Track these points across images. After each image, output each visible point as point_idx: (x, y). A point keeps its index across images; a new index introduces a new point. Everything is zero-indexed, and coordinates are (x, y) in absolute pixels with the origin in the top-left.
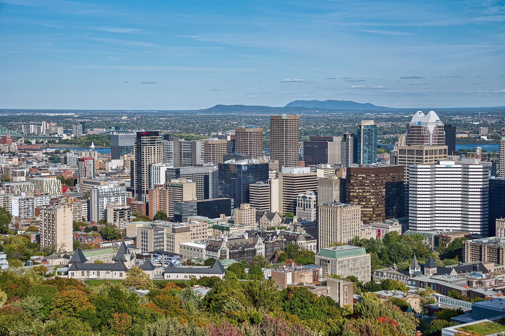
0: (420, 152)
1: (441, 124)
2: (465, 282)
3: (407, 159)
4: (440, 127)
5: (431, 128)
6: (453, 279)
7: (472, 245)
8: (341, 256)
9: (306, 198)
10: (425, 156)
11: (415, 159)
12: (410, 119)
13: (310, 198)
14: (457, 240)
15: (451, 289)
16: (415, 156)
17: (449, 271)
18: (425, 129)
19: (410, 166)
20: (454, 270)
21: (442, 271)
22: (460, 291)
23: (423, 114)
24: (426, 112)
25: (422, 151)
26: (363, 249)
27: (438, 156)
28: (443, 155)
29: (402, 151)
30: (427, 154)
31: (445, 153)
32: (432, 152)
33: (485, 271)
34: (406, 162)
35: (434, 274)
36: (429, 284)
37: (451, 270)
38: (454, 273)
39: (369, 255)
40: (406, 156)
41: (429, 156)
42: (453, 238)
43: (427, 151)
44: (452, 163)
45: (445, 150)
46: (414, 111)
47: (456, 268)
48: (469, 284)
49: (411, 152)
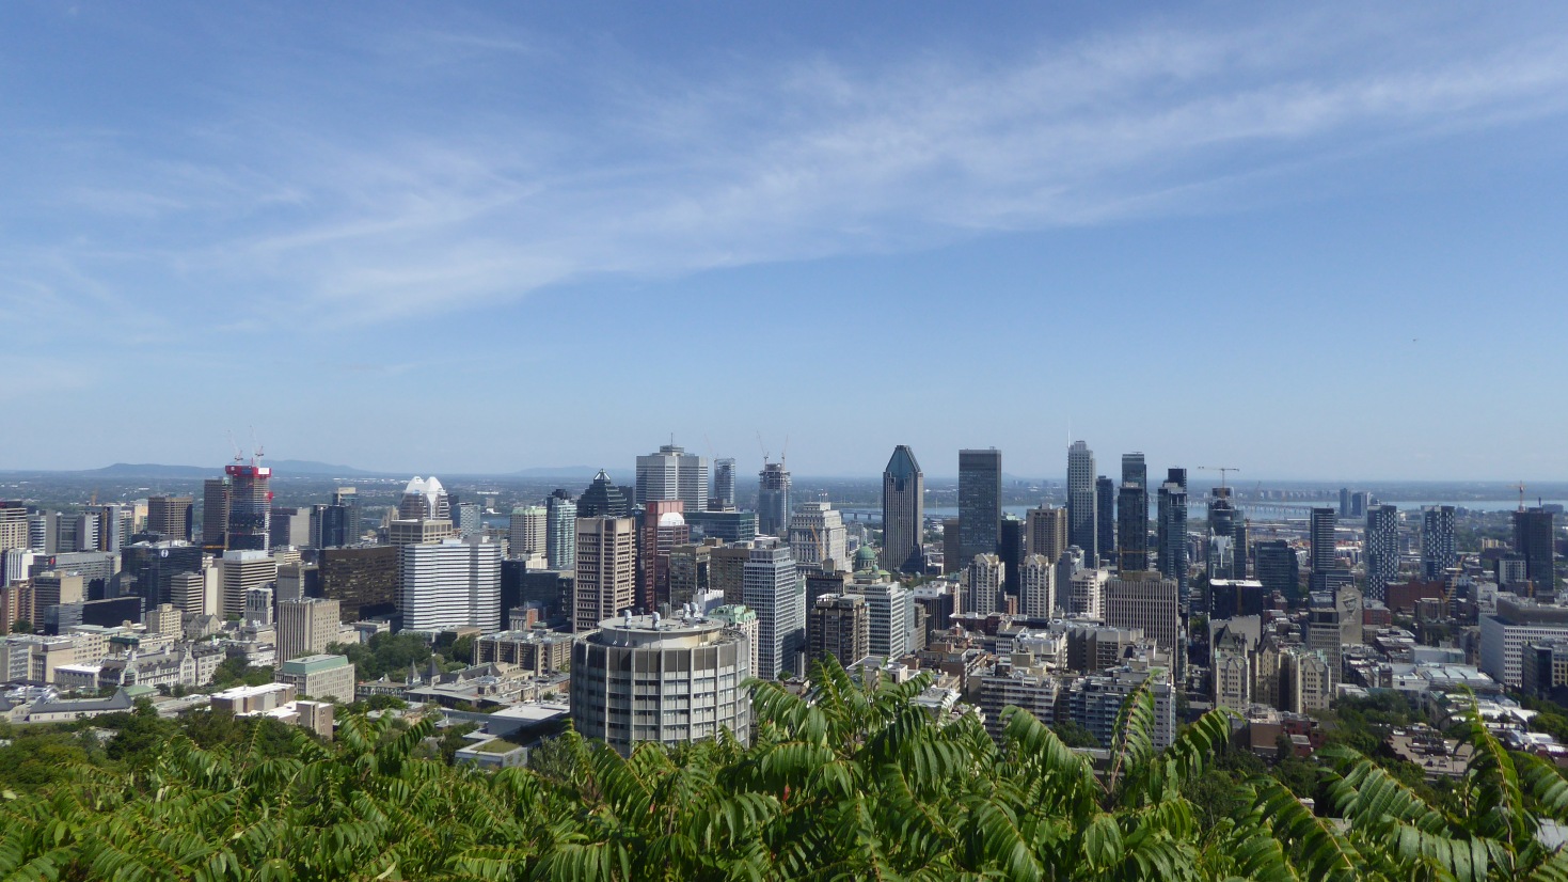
0: (418, 529)
1: (443, 493)
2: (476, 690)
3: (401, 538)
4: (443, 497)
5: (432, 499)
6: (461, 688)
7: (483, 642)
8: (313, 669)
9: (259, 592)
10: (424, 534)
11: (412, 538)
12: (404, 486)
13: (265, 593)
14: (464, 637)
15: (459, 700)
16: (412, 534)
17: (455, 678)
18: (425, 498)
19: (407, 546)
20: (461, 677)
21: (447, 678)
22: (470, 702)
23: (421, 481)
24: (425, 478)
25: (421, 527)
26: (345, 657)
27: (440, 533)
28: (447, 532)
29: (395, 527)
30: (427, 531)
31: (449, 530)
32: (432, 528)
33: (498, 674)
34: (400, 541)
35: (437, 684)
36: (432, 696)
37: (456, 677)
38: (461, 679)
39: (352, 665)
40: (401, 533)
41: (429, 534)
42: (459, 635)
43: (427, 527)
44: (458, 542)
45: (449, 526)
46: (410, 478)
47: (463, 674)
48: (481, 691)
49: (407, 527)
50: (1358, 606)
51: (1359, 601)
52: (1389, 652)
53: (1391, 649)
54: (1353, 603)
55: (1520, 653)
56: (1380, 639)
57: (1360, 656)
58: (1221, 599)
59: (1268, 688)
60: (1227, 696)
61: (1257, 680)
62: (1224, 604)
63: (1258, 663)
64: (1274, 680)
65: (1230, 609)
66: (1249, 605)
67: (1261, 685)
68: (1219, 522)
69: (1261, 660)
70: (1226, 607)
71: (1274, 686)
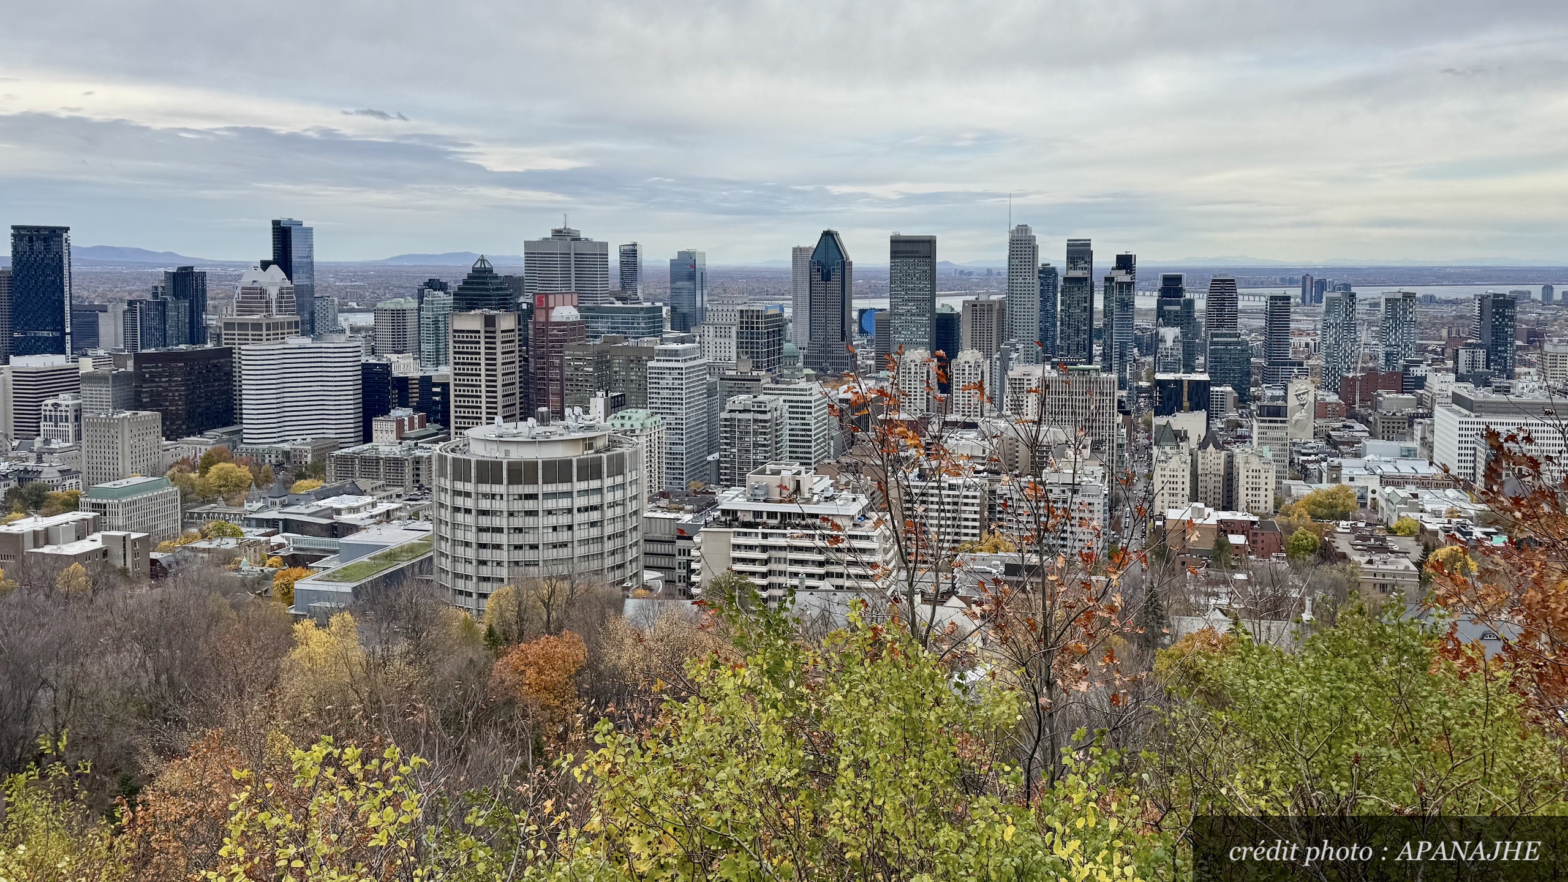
0: (257, 326)
3: (236, 337)
4: (287, 288)
5: (273, 292)
8: (127, 495)
9: (58, 405)
10: (264, 332)
11: (250, 337)
16: (250, 332)
18: (263, 291)
19: (243, 347)
25: (261, 324)
26: (167, 480)
27: (286, 331)
28: (294, 330)
29: (229, 326)
30: (268, 329)
31: (297, 327)
32: (276, 326)
34: (236, 341)
36: (276, 521)
39: (177, 489)
40: (236, 332)
41: (271, 332)
43: (268, 324)
44: (307, 341)
45: (297, 323)
49: (243, 326)
50: (1311, 399)
51: (1313, 394)
52: (1341, 447)
53: (1343, 443)
54: (1305, 396)
55: (1472, 446)
56: (1333, 433)
57: (1311, 451)
58: (1166, 393)
59: (1211, 486)
60: (1166, 495)
61: (1200, 478)
62: (1169, 399)
63: (1200, 460)
64: (1217, 479)
65: (1176, 404)
66: (1196, 399)
67: (1204, 484)
68: (1169, 312)
69: (1203, 458)
70: (1171, 403)
71: (1217, 485)
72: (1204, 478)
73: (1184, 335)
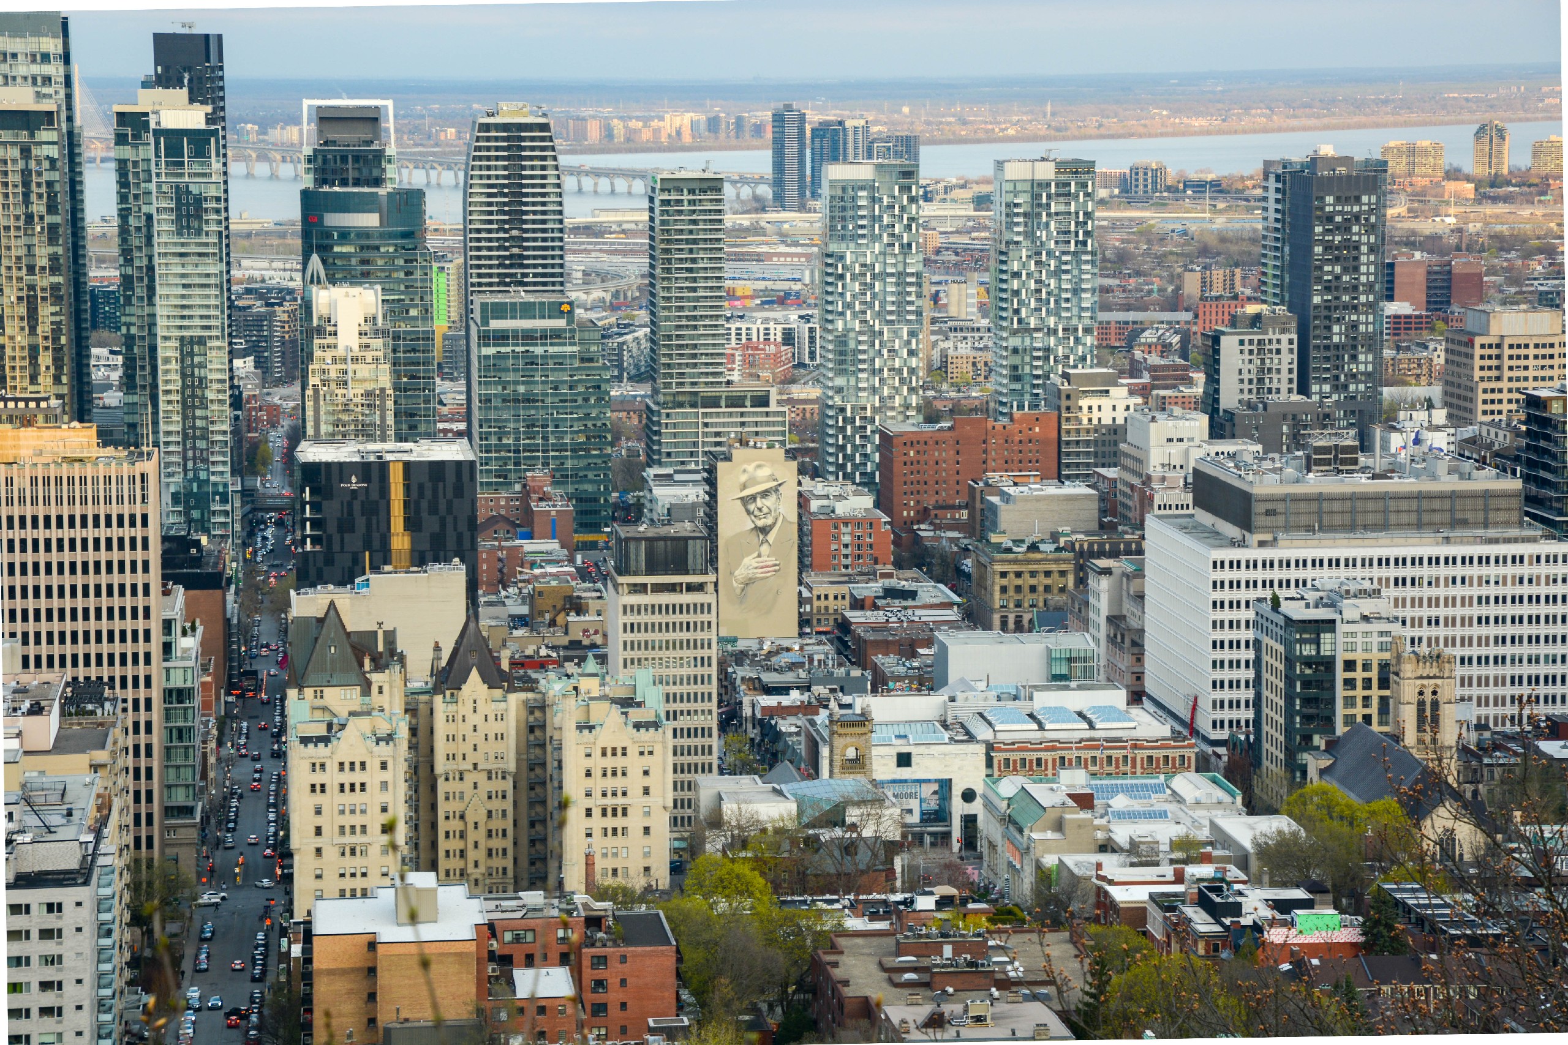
50: (788, 509)
51: (790, 493)
52: (879, 659)
53: (885, 647)
54: (769, 502)
55: (1250, 635)
56: (855, 616)
57: (789, 677)
58: (332, 509)
59: (476, 813)
60: (331, 854)
61: (442, 787)
62: (346, 526)
63: (441, 728)
64: (498, 785)
65: (368, 545)
66: (431, 524)
67: (454, 806)
68: (344, 235)
69: (451, 719)
70: (354, 541)
71: (497, 805)
72: (454, 786)
73: (395, 309)
